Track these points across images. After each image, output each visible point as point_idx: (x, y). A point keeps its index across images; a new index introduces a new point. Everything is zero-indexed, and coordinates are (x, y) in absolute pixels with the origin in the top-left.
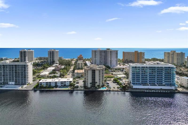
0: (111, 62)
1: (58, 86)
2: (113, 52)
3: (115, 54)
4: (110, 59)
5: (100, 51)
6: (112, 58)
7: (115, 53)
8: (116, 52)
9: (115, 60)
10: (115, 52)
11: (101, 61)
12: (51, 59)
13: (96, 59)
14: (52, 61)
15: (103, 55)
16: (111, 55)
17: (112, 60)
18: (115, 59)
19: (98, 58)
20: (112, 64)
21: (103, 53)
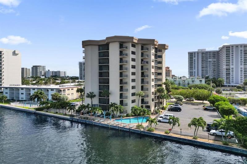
0: (228, 74)
2: (234, 50)
3: (240, 54)
4: (225, 67)
5: (203, 53)
6: (233, 64)
7: (241, 51)
8: (243, 49)
9: (241, 68)
10: (240, 49)
16: (228, 56)
17: (233, 69)
18: (240, 66)
19: (198, 69)
20: (231, 78)
21: (210, 58)
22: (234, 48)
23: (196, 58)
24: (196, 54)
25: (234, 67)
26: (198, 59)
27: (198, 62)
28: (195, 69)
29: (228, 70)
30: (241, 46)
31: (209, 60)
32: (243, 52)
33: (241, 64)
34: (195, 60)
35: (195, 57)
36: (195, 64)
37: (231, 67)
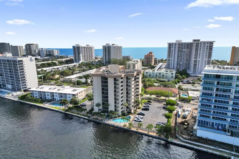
0: (195, 65)
1: (55, 99)
2: (202, 46)
3: (206, 49)
4: (193, 59)
5: (179, 44)
6: (199, 57)
7: (207, 47)
8: (209, 45)
9: (206, 61)
10: (206, 45)
11: (181, 63)
12: (107, 58)
13: (171, 59)
14: (107, 60)
15: (184, 51)
16: (197, 50)
17: (199, 61)
18: (205, 59)
19: (174, 58)
20: (197, 68)
21: (184, 49)
22: (202, 44)
23: (173, 49)
24: (174, 45)
25: (200, 59)
26: (175, 49)
27: (175, 52)
28: (172, 57)
29: (195, 61)
30: (208, 43)
31: (184, 50)
32: (208, 48)
33: (206, 58)
34: (172, 50)
35: (172, 47)
36: (172, 53)
37: (198, 59)
